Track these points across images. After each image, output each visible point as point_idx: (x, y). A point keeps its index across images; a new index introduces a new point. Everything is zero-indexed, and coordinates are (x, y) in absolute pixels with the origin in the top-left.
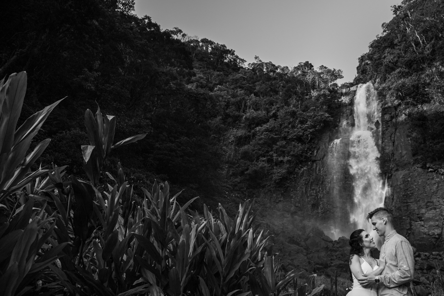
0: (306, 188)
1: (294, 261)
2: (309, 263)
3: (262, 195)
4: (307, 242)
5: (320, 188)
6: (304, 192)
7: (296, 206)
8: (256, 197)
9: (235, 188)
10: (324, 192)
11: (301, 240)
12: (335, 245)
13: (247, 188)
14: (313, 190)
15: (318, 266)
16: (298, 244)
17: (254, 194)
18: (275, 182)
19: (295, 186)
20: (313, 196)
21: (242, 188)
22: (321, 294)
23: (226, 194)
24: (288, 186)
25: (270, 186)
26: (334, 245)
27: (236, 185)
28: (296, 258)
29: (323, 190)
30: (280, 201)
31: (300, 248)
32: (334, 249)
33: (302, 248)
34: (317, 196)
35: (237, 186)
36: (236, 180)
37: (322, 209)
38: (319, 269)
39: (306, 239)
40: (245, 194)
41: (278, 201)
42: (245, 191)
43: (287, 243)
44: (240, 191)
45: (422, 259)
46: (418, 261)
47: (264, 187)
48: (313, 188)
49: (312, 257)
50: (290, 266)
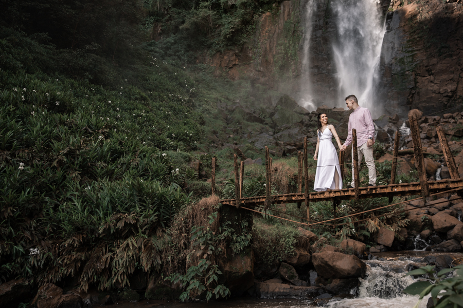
0: (270, 42)
1: (256, 144)
2: (277, 144)
3: (208, 59)
4: (273, 118)
5: (291, 42)
6: (268, 49)
7: (256, 70)
8: (200, 63)
9: (168, 52)
10: (297, 47)
11: (265, 116)
12: (313, 118)
13: (186, 51)
14: (281, 45)
15: (289, 147)
16: (261, 121)
17: (196, 58)
18: (225, 38)
19: (255, 41)
20: (281, 53)
21: (178, 51)
22: (290, 183)
23: (153, 61)
24: (245, 42)
25: (218, 44)
26: (311, 117)
27: (168, 48)
28: (258, 140)
29: (295, 44)
30: (234, 65)
31: (264, 126)
32: (311, 123)
33: (267, 126)
34: (286, 53)
35: (170, 48)
36: (168, 39)
37: (294, 72)
38: (290, 151)
39: (272, 115)
40: (184, 60)
41: (231, 66)
42: (183, 55)
43: (246, 122)
44: (175, 55)
45: (429, 125)
46: (424, 129)
47: (209, 47)
48: (280, 42)
49: (281, 136)
50: (249, 151)
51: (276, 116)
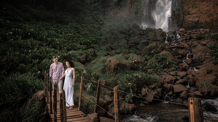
0: (131, 4)
1: (120, 43)
2: (127, 43)
3: (109, 11)
5: (139, 4)
6: (130, 6)
7: (126, 14)
8: (106, 12)
9: (95, 9)
10: (141, 6)
11: (127, 31)
12: (144, 32)
13: (102, 8)
14: (135, 5)
15: (132, 44)
17: (105, 11)
18: (115, 3)
19: (125, 4)
20: (135, 8)
21: (99, 8)
23: (88, 13)
24: (122, 5)
25: (113, 5)
27: (95, 8)
28: (120, 42)
29: (140, 4)
30: (119, 13)
31: (126, 35)
32: (144, 34)
33: (127, 35)
34: (137, 8)
35: (96, 8)
36: (95, 5)
37: (140, 14)
38: (132, 46)
39: (129, 31)
40: (101, 12)
41: (117, 13)
42: (100, 10)
43: (119, 34)
44: (98, 10)
45: (187, 34)
46: (185, 36)
47: (110, 6)
48: (135, 4)
49: (130, 40)
50: (116, 46)
51: (131, 32)
